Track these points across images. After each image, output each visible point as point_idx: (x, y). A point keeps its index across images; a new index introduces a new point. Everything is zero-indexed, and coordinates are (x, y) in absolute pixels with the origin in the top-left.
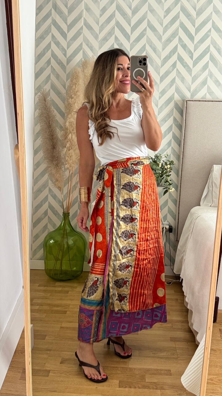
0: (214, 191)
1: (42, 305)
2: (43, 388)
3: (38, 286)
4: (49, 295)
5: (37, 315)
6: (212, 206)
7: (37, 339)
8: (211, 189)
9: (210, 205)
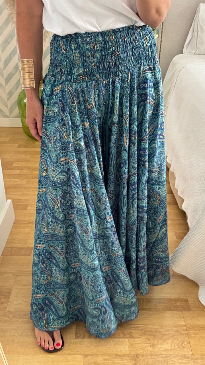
0: (199, 36)
1: (22, 169)
2: (26, 271)
3: (18, 147)
4: (29, 157)
5: (18, 181)
6: (196, 53)
7: (18, 210)
8: (196, 33)
9: (194, 53)
